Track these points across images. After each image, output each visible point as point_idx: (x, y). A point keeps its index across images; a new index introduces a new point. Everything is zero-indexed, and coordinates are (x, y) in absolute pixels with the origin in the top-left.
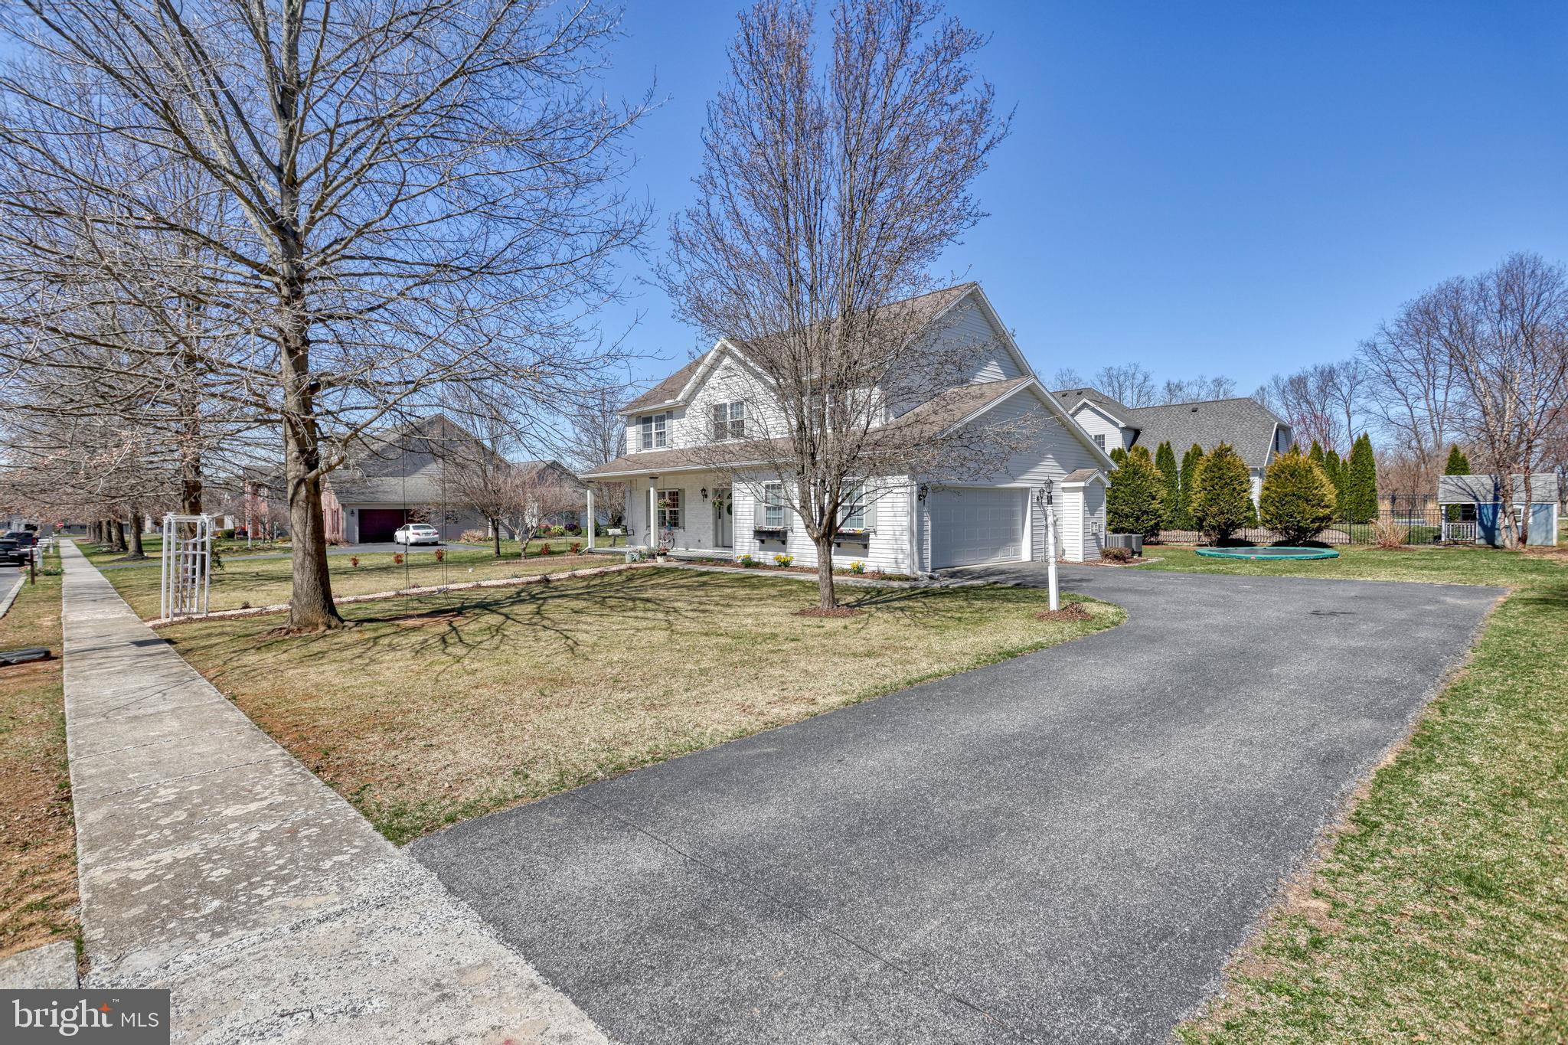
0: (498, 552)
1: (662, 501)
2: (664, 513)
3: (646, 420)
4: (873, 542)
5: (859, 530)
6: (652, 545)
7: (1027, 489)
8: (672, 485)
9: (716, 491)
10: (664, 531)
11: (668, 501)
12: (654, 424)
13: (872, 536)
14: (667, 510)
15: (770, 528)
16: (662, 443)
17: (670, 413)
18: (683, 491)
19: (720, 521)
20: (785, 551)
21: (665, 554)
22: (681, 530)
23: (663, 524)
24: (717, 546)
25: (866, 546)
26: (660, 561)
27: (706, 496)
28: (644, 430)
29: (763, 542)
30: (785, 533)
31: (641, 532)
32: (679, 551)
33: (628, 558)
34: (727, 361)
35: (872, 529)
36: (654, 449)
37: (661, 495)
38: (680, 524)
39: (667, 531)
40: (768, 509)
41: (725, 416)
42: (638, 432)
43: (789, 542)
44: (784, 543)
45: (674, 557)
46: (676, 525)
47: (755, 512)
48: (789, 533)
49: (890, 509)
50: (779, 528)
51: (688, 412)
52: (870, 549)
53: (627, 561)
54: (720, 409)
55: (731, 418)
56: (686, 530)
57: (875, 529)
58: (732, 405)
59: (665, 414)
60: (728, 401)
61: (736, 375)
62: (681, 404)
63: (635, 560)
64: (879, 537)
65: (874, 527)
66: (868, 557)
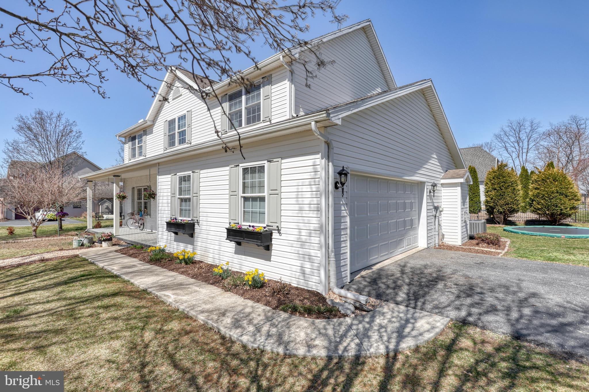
0: (61, 227)
3: (133, 138)
4: (276, 240)
7: (424, 183)
12: (137, 141)
13: (275, 235)
16: (140, 154)
17: (145, 131)
21: (109, 240)
22: (149, 216)
25: (268, 248)
28: (132, 145)
29: (176, 233)
30: (193, 225)
33: (74, 244)
34: (177, 84)
35: (275, 226)
36: (137, 158)
38: (149, 212)
39: (140, 217)
40: (181, 200)
41: (175, 128)
42: (129, 148)
43: (196, 235)
44: (192, 235)
46: (146, 212)
47: (171, 203)
48: (196, 226)
49: (293, 201)
50: (189, 220)
51: (155, 129)
52: (273, 252)
53: (74, 246)
54: (171, 123)
55: (179, 129)
56: (152, 216)
57: (277, 227)
58: (179, 119)
59: (143, 132)
60: (176, 116)
61: (181, 95)
62: (149, 123)
63: (82, 245)
64: (283, 237)
65: (277, 225)
66: (270, 261)
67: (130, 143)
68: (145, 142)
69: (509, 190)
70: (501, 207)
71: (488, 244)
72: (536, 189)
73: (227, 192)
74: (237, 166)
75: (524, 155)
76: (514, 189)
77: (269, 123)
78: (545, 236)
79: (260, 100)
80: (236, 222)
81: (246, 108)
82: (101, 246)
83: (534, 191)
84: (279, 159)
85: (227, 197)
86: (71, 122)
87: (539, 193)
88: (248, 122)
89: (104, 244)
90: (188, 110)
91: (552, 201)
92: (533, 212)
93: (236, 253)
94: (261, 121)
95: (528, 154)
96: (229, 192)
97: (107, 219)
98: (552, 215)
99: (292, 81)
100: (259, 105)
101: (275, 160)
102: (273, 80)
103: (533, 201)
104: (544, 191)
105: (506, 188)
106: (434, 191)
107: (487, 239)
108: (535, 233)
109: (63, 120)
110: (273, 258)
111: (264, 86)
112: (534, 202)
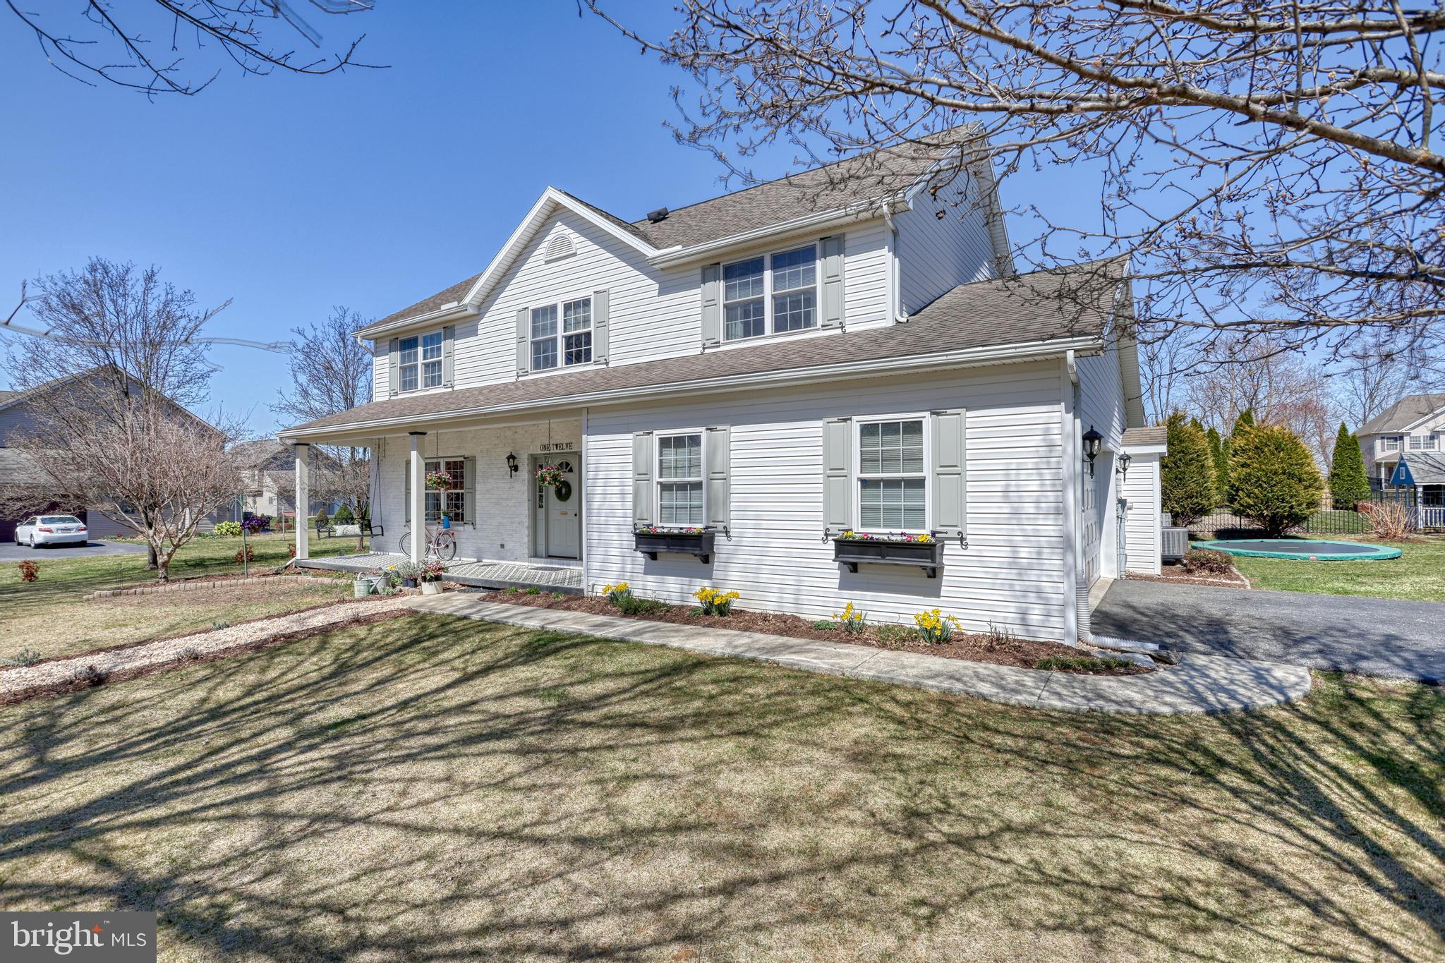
1: (433, 476)
2: (437, 498)
3: (406, 343)
5: (922, 534)
6: (414, 560)
8: (452, 451)
9: (534, 459)
10: (436, 529)
11: (446, 476)
12: (420, 350)
13: (951, 549)
14: (443, 493)
15: (673, 527)
16: (434, 381)
17: (449, 329)
18: (473, 460)
19: (541, 512)
20: (708, 576)
21: (438, 578)
22: (468, 527)
23: (436, 518)
24: (535, 555)
25: (934, 573)
26: (427, 597)
27: (516, 468)
28: (403, 360)
29: (653, 556)
30: (710, 539)
31: (393, 535)
32: (463, 566)
33: (359, 589)
34: (560, 229)
35: (953, 532)
36: (421, 392)
37: (432, 466)
38: (467, 517)
39: (441, 528)
40: (665, 487)
41: (554, 328)
42: (392, 365)
44: (706, 559)
45: (457, 580)
46: (459, 517)
47: (636, 494)
48: (720, 539)
50: (698, 527)
51: (483, 326)
52: (945, 580)
53: (357, 595)
54: (543, 315)
55: (565, 330)
56: (478, 526)
57: (959, 533)
58: (568, 307)
59: (442, 331)
60: (560, 301)
61: (575, 254)
62: (471, 311)
63: (375, 592)
64: (971, 550)
65: (959, 529)
66: (939, 596)
67: (397, 355)
68: (450, 354)
69: (1193, 468)
70: (1177, 502)
71: (1211, 570)
72: (1243, 466)
73: (820, 469)
74: (845, 420)
75: (1164, 391)
76: (1203, 466)
77: (839, 331)
78: (1279, 557)
79: (814, 281)
80: (845, 527)
81: (774, 297)
82: (421, 593)
83: (1239, 470)
84: (962, 411)
85: (820, 478)
86: (178, 292)
87: (1250, 474)
88: (780, 326)
89: (427, 588)
90: (597, 289)
91: (1275, 489)
92: (1236, 513)
93: (841, 588)
94: (819, 326)
95: (1172, 391)
96: (824, 469)
97: (344, 536)
98: (1274, 517)
99: (895, 251)
100: (813, 292)
101: (949, 411)
102: (847, 244)
103: (1237, 490)
104: (1260, 470)
105: (1187, 465)
106: (1125, 469)
107: (1208, 561)
108: (1260, 553)
109: (159, 291)
110: (944, 590)
111: (824, 256)
112: (1240, 493)
